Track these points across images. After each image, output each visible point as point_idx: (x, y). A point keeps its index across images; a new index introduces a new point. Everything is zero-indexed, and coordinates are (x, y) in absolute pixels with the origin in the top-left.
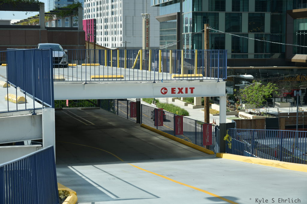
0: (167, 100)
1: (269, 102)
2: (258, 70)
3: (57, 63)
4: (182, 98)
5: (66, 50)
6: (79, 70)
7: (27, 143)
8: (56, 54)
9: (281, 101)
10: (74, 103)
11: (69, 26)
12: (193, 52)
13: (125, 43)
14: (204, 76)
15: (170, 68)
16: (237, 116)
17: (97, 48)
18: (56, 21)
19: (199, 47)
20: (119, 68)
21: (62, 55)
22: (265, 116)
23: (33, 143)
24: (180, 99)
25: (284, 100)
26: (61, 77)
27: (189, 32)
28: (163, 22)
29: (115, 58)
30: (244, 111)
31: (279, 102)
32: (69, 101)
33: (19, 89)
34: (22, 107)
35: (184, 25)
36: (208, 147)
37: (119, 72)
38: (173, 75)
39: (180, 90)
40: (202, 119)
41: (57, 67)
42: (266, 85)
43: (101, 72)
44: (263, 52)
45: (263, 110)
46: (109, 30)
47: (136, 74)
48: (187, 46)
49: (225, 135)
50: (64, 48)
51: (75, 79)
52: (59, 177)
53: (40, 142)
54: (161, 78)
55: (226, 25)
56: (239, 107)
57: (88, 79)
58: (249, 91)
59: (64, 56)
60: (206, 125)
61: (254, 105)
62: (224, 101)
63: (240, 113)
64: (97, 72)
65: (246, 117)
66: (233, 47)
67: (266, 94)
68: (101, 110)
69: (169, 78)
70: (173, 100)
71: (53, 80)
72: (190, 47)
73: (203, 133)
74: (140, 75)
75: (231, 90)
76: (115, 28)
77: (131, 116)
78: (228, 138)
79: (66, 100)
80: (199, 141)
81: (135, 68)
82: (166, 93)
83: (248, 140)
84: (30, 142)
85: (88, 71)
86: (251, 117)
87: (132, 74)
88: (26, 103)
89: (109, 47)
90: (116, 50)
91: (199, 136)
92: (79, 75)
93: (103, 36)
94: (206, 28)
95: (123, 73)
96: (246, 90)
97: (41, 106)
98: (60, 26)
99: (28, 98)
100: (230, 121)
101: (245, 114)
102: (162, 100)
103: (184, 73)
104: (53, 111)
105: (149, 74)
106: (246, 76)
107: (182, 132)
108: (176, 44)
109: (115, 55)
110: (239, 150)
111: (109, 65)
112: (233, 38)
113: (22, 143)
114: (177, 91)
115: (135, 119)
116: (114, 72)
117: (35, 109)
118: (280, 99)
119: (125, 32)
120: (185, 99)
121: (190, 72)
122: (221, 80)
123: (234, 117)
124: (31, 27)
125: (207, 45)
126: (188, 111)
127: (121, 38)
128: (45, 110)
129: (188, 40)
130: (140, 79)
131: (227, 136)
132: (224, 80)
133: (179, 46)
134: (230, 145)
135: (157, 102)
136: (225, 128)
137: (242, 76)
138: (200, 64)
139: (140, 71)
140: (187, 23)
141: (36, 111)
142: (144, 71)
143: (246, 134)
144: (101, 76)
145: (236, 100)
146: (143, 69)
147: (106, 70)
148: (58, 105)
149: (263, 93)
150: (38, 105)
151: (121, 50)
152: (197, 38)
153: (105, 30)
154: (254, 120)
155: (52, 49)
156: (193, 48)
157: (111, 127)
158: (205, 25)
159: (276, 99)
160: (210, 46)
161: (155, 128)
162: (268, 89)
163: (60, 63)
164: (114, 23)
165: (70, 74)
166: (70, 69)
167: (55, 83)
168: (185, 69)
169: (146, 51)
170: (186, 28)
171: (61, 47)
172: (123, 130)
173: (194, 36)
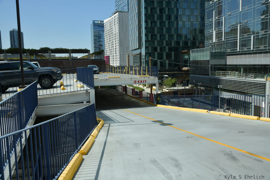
0: (136, 85)
1: (174, 85)
2: (170, 73)
3: (95, 72)
4: (142, 85)
5: (98, 68)
6: (104, 75)
7: (85, 103)
8: (95, 69)
9: (179, 85)
10: (102, 87)
11: (99, 59)
12: (146, 67)
13: (120, 64)
14: (150, 76)
15: (137, 73)
16: (162, 90)
17: (110, 66)
18: (95, 57)
19: (148, 65)
20: (118, 74)
21: (97, 70)
22: (173, 91)
23: (87, 102)
24: (141, 85)
25: (180, 84)
26: (97, 78)
27: (144, 60)
28: (135, 56)
29: (117, 70)
30: (165, 89)
31: (178, 85)
32: (100, 86)
33: (81, 82)
34: (82, 89)
35: (142, 57)
36: (152, 102)
37: (118, 75)
38: (138, 76)
39: (141, 82)
40: (150, 92)
41: (95, 74)
42: (173, 79)
43: (112, 76)
44: (171, 67)
45: (172, 88)
47: (125, 76)
48: (143, 65)
49: (158, 98)
50: (98, 67)
51: (102, 78)
52: (97, 115)
53: (89, 102)
54: (134, 77)
55: (158, 57)
56: (163, 87)
57: (107, 78)
58: (167, 81)
59: (98, 70)
60: (151, 94)
61: (169, 86)
62: (157, 85)
63: (164, 89)
64: (110, 75)
65: (166, 91)
66: (160, 65)
67: (173, 82)
68: (112, 90)
69: (137, 77)
70: (139, 85)
71: (94, 79)
72: (145, 65)
73: (150, 97)
74: (126, 76)
75: (160, 81)
77: (123, 91)
78: (159, 99)
79: (99, 86)
80: (149, 100)
81: (124, 73)
82: (136, 82)
83: (167, 99)
84: (86, 102)
85: (107, 75)
86: (167, 91)
87: (123, 76)
88: (84, 87)
89: (115, 66)
90: (117, 67)
91: (149, 98)
92: (104, 77)
93: (112, 62)
94: (150, 58)
95: (120, 75)
96: (165, 81)
97: (89, 88)
98: (96, 58)
99: (85, 86)
100: (160, 93)
101: (165, 90)
102: (135, 85)
103: (143, 75)
104: (94, 90)
105: (129, 76)
106: (165, 76)
107: (142, 97)
108: (139, 64)
109: (117, 69)
110: (163, 103)
111: (114, 72)
112: (160, 62)
113: (83, 103)
114: (140, 82)
115: (125, 92)
116: (117, 75)
117: (87, 90)
118: (178, 84)
119: (120, 60)
120: (143, 85)
121: (145, 75)
122: (156, 77)
123: (161, 91)
124: (85, 59)
125: (151, 64)
126: (144, 89)
128: (91, 90)
129: (144, 63)
130: (126, 78)
131: (159, 98)
132: (157, 77)
133: (141, 65)
134: (160, 101)
135: (133, 86)
136: (158, 95)
137: (164, 76)
138: (148, 71)
139: (126, 74)
140: (143, 56)
141: (88, 91)
142: (128, 75)
143: (166, 97)
144: (112, 77)
145: (162, 85)
146: (127, 74)
147: (113, 75)
148: (96, 88)
149: (172, 82)
150: (88, 88)
151: (119, 67)
152: (147, 62)
154: (169, 92)
155: (93, 67)
156: (145, 66)
157: (116, 96)
158: (150, 57)
159: (177, 84)
160: (152, 65)
161: (132, 96)
162: (174, 81)
163: (96, 72)
165: (100, 76)
166: (100, 74)
167: (94, 80)
168: (143, 73)
169: (128, 67)
170: (143, 58)
171: (96, 66)
172: (120, 97)
173: (146, 61)
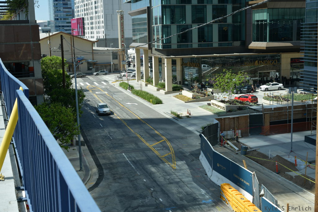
4: (154, 83)
46: (94, 25)
55: (192, 16)
66: (199, 37)
72: (160, 36)
76: (98, 24)
119: (106, 27)
127: (103, 32)
129: (158, 31)
133: (150, 37)
152: (166, 30)
153: (91, 26)
164: (98, 20)
173: (163, 27)
